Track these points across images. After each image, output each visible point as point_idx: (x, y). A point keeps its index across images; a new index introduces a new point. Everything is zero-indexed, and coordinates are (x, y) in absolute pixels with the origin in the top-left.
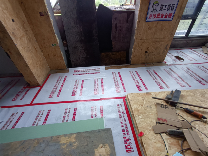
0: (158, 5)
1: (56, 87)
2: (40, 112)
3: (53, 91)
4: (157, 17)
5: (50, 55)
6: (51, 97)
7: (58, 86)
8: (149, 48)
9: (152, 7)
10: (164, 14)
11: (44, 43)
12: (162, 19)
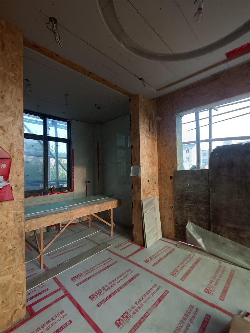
1: (157, 255)
2: (129, 270)
3: (152, 257)
5: (166, 217)
6: (146, 261)
7: (159, 255)
11: (164, 203)
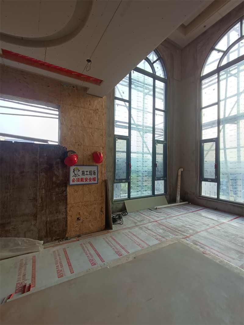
0: (79, 171)
4: (81, 181)
8: (80, 214)
9: (73, 172)
10: (87, 178)
12: (87, 182)
